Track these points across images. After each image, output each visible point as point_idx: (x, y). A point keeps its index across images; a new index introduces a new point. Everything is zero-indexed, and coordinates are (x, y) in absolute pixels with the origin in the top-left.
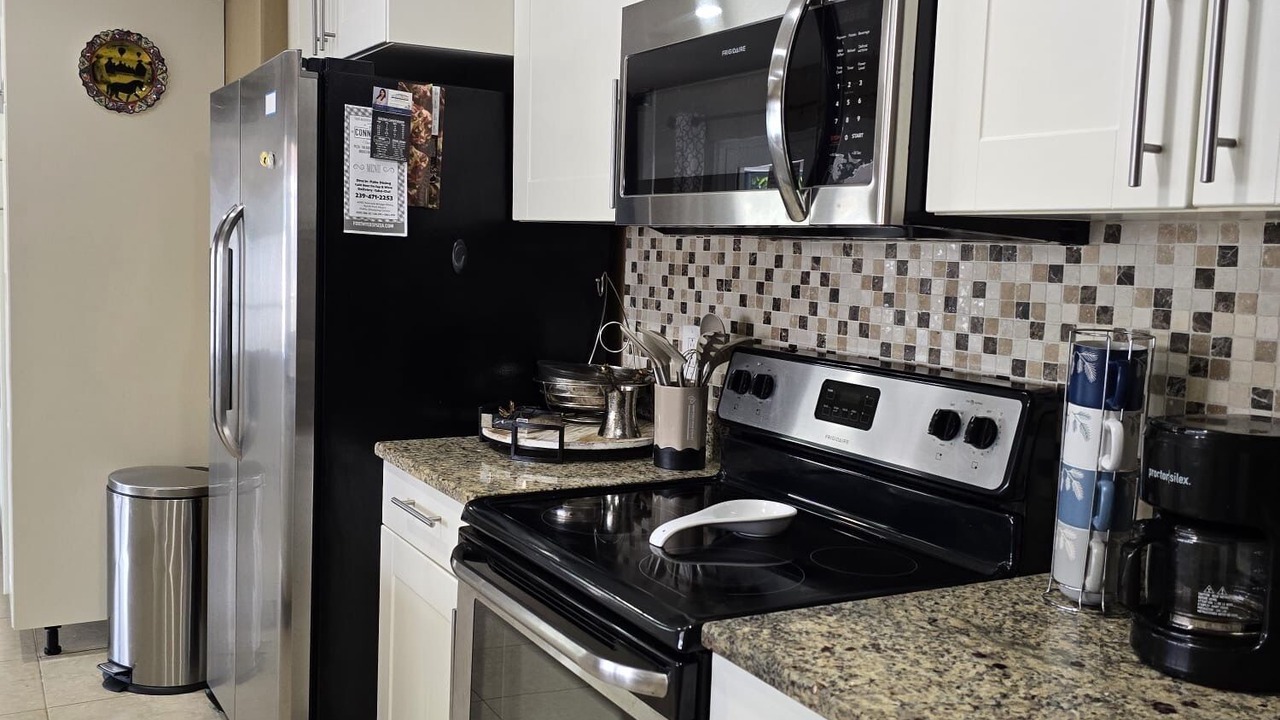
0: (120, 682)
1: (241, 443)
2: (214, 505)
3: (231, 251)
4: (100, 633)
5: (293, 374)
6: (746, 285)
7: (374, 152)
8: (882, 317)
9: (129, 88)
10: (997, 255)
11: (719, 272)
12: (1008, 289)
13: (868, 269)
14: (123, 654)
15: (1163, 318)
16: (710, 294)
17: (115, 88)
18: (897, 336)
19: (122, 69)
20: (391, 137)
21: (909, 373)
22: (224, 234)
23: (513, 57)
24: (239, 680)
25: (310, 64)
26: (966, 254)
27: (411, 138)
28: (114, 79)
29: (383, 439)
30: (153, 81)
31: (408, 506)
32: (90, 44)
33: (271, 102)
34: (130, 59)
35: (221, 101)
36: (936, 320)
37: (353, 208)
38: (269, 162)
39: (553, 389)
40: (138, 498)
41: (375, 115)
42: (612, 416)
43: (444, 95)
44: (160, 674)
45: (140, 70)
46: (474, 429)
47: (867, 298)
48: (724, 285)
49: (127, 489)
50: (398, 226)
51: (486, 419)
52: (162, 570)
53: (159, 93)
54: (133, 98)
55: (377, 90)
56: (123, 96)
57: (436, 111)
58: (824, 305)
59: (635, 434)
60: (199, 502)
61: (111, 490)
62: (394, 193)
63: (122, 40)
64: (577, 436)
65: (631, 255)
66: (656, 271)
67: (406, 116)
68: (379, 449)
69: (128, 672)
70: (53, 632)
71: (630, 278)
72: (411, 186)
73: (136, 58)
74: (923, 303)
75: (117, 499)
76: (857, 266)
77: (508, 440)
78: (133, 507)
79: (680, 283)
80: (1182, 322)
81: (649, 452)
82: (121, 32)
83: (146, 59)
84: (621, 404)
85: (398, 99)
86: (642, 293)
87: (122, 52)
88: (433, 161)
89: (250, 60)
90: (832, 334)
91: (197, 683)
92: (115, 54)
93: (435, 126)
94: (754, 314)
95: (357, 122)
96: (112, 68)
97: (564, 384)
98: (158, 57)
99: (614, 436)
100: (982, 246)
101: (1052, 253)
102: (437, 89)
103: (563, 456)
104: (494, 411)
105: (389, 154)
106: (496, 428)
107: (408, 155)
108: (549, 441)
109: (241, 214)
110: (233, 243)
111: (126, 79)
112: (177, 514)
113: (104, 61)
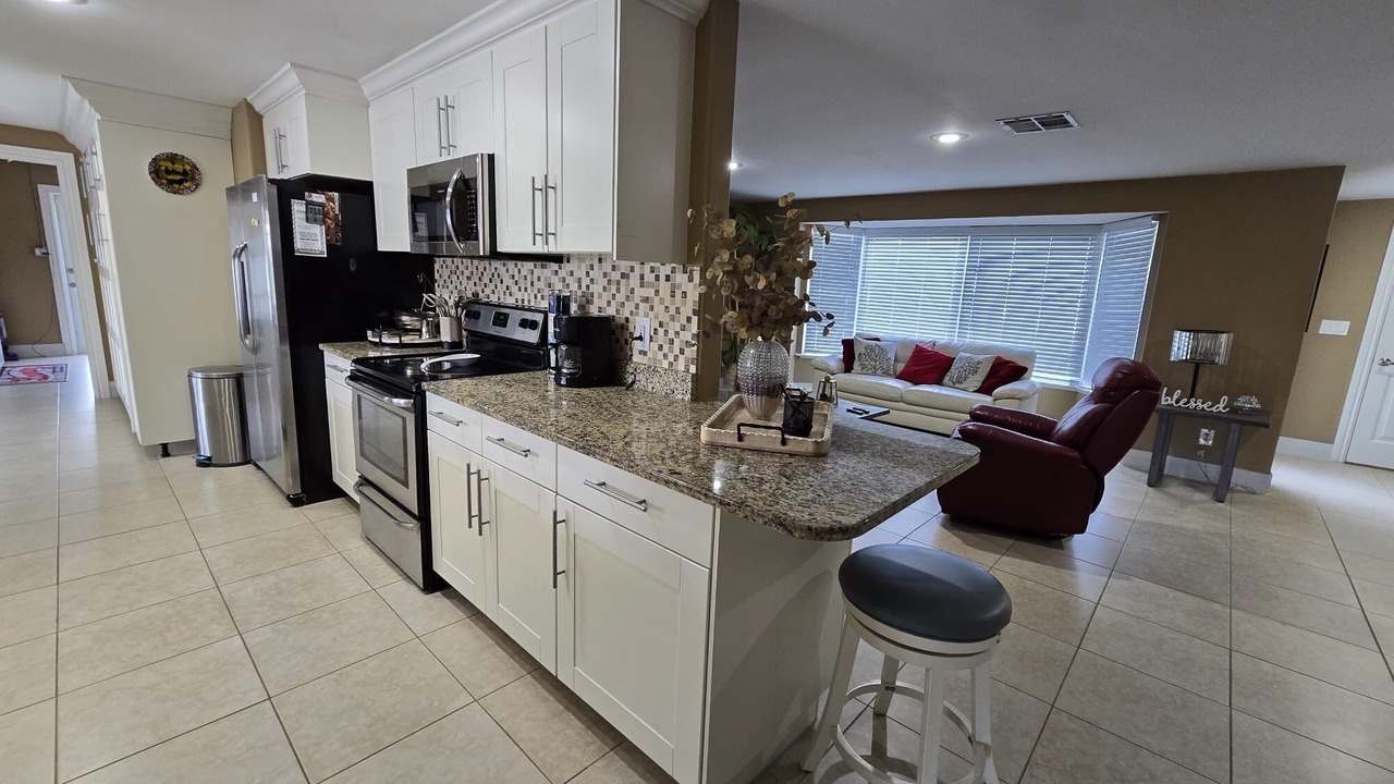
0: (206, 463)
1: (255, 349)
2: (246, 382)
3: (242, 263)
4: (193, 445)
5: (277, 323)
6: (475, 278)
7: (307, 220)
8: (514, 289)
9: (180, 182)
10: (543, 267)
11: (467, 273)
12: (546, 278)
13: (510, 272)
14: (206, 451)
15: (580, 287)
16: (465, 281)
17: (171, 182)
18: (519, 297)
19: (174, 172)
20: (315, 214)
21: (516, 308)
22: (238, 254)
23: (372, 182)
24: (267, 460)
25: (272, 181)
26: (535, 267)
27: (326, 215)
28: (169, 177)
29: (322, 342)
30: (193, 179)
31: (335, 367)
32: (154, 160)
33: (255, 195)
34: (179, 167)
35: (232, 192)
36: (529, 290)
37: (299, 244)
38: (256, 223)
39: (401, 321)
40: (207, 380)
41: (307, 205)
42: (424, 330)
43: (340, 197)
44: (227, 457)
45: (185, 173)
46: (366, 338)
47: (511, 282)
48: (469, 278)
49: (199, 375)
50: (322, 253)
51: (369, 333)
52: (223, 411)
53: (197, 186)
54: (182, 187)
55: (307, 194)
56: (177, 186)
57: (337, 204)
58: (499, 285)
59: (434, 337)
60: (239, 380)
61: (190, 376)
62: (319, 238)
63: (173, 158)
64: (406, 339)
65: (437, 266)
66: (446, 273)
67: (322, 205)
68: (321, 346)
69: (209, 459)
70: (165, 446)
71: (437, 276)
72: (327, 235)
73: (181, 167)
74: (526, 284)
75: (194, 380)
76: (507, 271)
77: (378, 340)
78: (203, 382)
79: (454, 278)
80: (584, 288)
81: (440, 344)
82: (172, 154)
83: (188, 168)
84: (428, 325)
85: (318, 198)
86: (442, 283)
87: (173, 164)
88: (337, 225)
89: (247, 174)
90: (502, 296)
91: (246, 460)
92: (169, 165)
93: (337, 209)
94: (479, 289)
95: (298, 208)
96: (168, 171)
97: (405, 319)
98: (195, 167)
99: (426, 338)
100: (539, 263)
101: (554, 266)
102: (336, 194)
103: (402, 345)
104: (373, 331)
105: (315, 221)
106: (373, 336)
107: (324, 222)
108: (396, 341)
109: (246, 246)
110: (243, 258)
111: (178, 178)
112: (227, 387)
113: (163, 168)
